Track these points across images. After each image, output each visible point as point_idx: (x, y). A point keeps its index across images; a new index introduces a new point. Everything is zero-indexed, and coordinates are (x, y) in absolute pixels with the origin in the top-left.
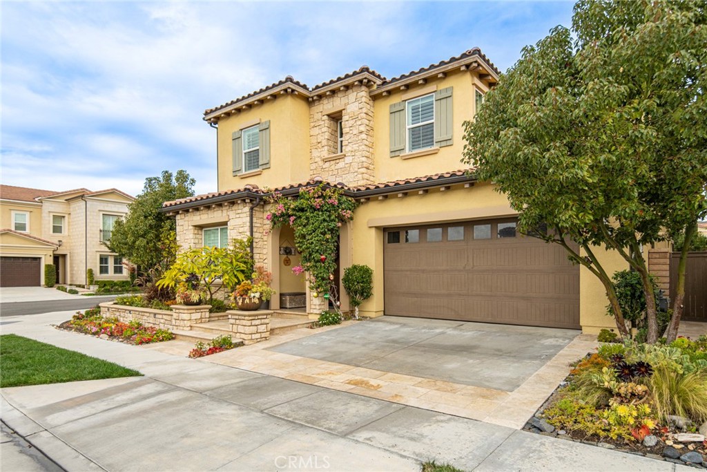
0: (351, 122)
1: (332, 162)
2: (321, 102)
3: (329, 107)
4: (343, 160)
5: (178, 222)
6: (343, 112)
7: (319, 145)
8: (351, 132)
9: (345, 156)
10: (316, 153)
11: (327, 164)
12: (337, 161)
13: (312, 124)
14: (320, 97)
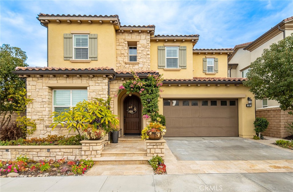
0: (142, 49)
1: (130, 65)
2: (124, 34)
3: (129, 38)
4: (137, 65)
5: (27, 83)
6: (138, 43)
7: (123, 55)
8: (142, 53)
9: (139, 63)
10: (120, 59)
11: (128, 66)
12: (134, 65)
13: (118, 44)
14: (125, 31)
